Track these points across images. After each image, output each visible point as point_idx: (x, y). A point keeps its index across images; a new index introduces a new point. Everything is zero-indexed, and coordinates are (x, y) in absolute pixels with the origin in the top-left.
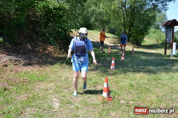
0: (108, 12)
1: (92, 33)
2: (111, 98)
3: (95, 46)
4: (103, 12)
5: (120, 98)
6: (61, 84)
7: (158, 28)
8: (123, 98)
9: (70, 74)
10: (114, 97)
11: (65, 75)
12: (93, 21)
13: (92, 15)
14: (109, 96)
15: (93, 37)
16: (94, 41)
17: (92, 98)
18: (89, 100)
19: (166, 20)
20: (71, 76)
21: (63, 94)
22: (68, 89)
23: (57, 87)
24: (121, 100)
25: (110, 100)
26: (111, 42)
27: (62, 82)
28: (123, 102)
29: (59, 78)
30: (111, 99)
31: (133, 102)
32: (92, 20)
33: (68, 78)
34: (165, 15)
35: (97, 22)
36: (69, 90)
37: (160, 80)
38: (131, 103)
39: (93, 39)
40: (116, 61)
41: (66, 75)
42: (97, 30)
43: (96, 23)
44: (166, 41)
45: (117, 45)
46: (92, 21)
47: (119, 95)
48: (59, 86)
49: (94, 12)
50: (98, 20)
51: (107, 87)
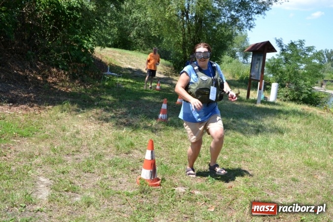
0: (159, 23)
1: (131, 55)
2: (158, 180)
3: (135, 77)
4: (151, 23)
5: (175, 181)
6: (63, 144)
7: (234, 56)
8: (182, 182)
9: (84, 125)
10: (163, 179)
11: (74, 127)
12: (134, 37)
13: (133, 26)
14: (154, 177)
15: (133, 61)
16: (133, 68)
17: (119, 179)
18: (114, 183)
19: (247, 44)
20: (84, 129)
21: (62, 167)
22: (76, 157)
23: (54, 150)
24: (176, 186)
25: (156, 185)
26: (161, 71)
27: (65, 140)
28: (181, 190)
29: (62, 133)
30: (158, 182)
31: (201, 191)
32: (133, 34)
33: (78, 133)
34: (245, 37)
35: (139, 38)
36: (77, 159)
37: (246, 144)
38: (197, 193)
39: (132, 65)
40: (168, 105)
41: (76, 125)
42: (139, 51)
43: (139, 40)
44: (251, 76)
45: (170, 77)
46: (132, 36)
47: (173, 173)
48: (59, 149)
49: (136, 22)
50: (143, 36)
51: (152, 159)
